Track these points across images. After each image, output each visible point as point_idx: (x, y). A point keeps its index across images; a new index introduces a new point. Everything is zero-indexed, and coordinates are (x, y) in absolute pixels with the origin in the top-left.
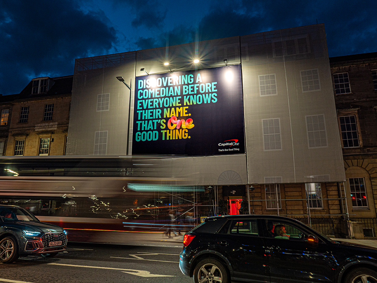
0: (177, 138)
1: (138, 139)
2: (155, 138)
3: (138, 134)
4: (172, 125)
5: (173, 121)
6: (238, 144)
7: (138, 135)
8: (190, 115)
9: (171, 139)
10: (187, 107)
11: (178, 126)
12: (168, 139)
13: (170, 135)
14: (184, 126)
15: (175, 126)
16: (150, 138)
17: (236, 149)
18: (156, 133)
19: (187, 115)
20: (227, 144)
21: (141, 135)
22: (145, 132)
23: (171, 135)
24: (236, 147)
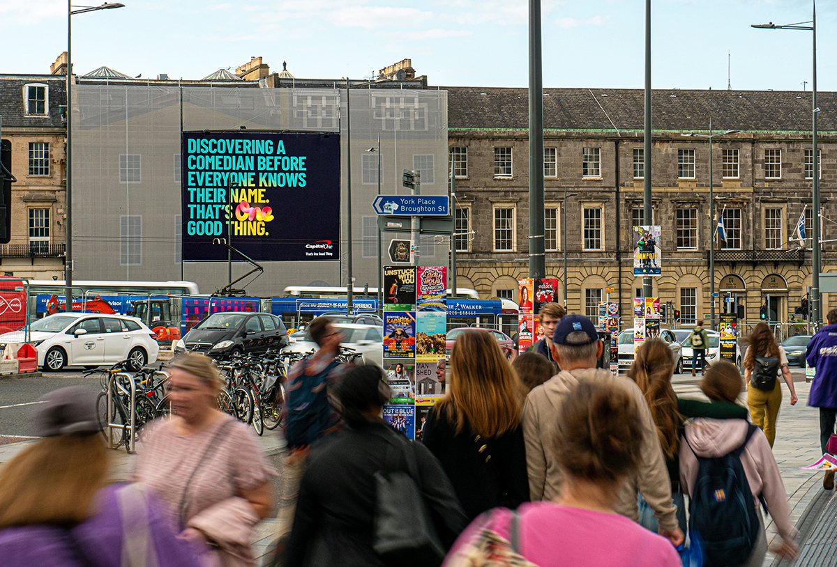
0: (249, 234)
1: (192, 231)
2: (218, 231)
3: (192, 224)
4: (242, 214)
5: (244, 209)
6: (330, 247)
7: (192, 226)
8: (268, 201)
9: (241, 234)
10: (264, 190)
11: (251, 216)
12: (236, 234)
13: (239, 228)
14: (259, 217)
15: (246, 216)
16: (209, 231)
17: (329, 254)
18: (218, 225)
19: (264, 201)
20: (317, 246)
21: (195, 226)
22: (202, 222)
23: (241, 228)
24: (328, 250)
